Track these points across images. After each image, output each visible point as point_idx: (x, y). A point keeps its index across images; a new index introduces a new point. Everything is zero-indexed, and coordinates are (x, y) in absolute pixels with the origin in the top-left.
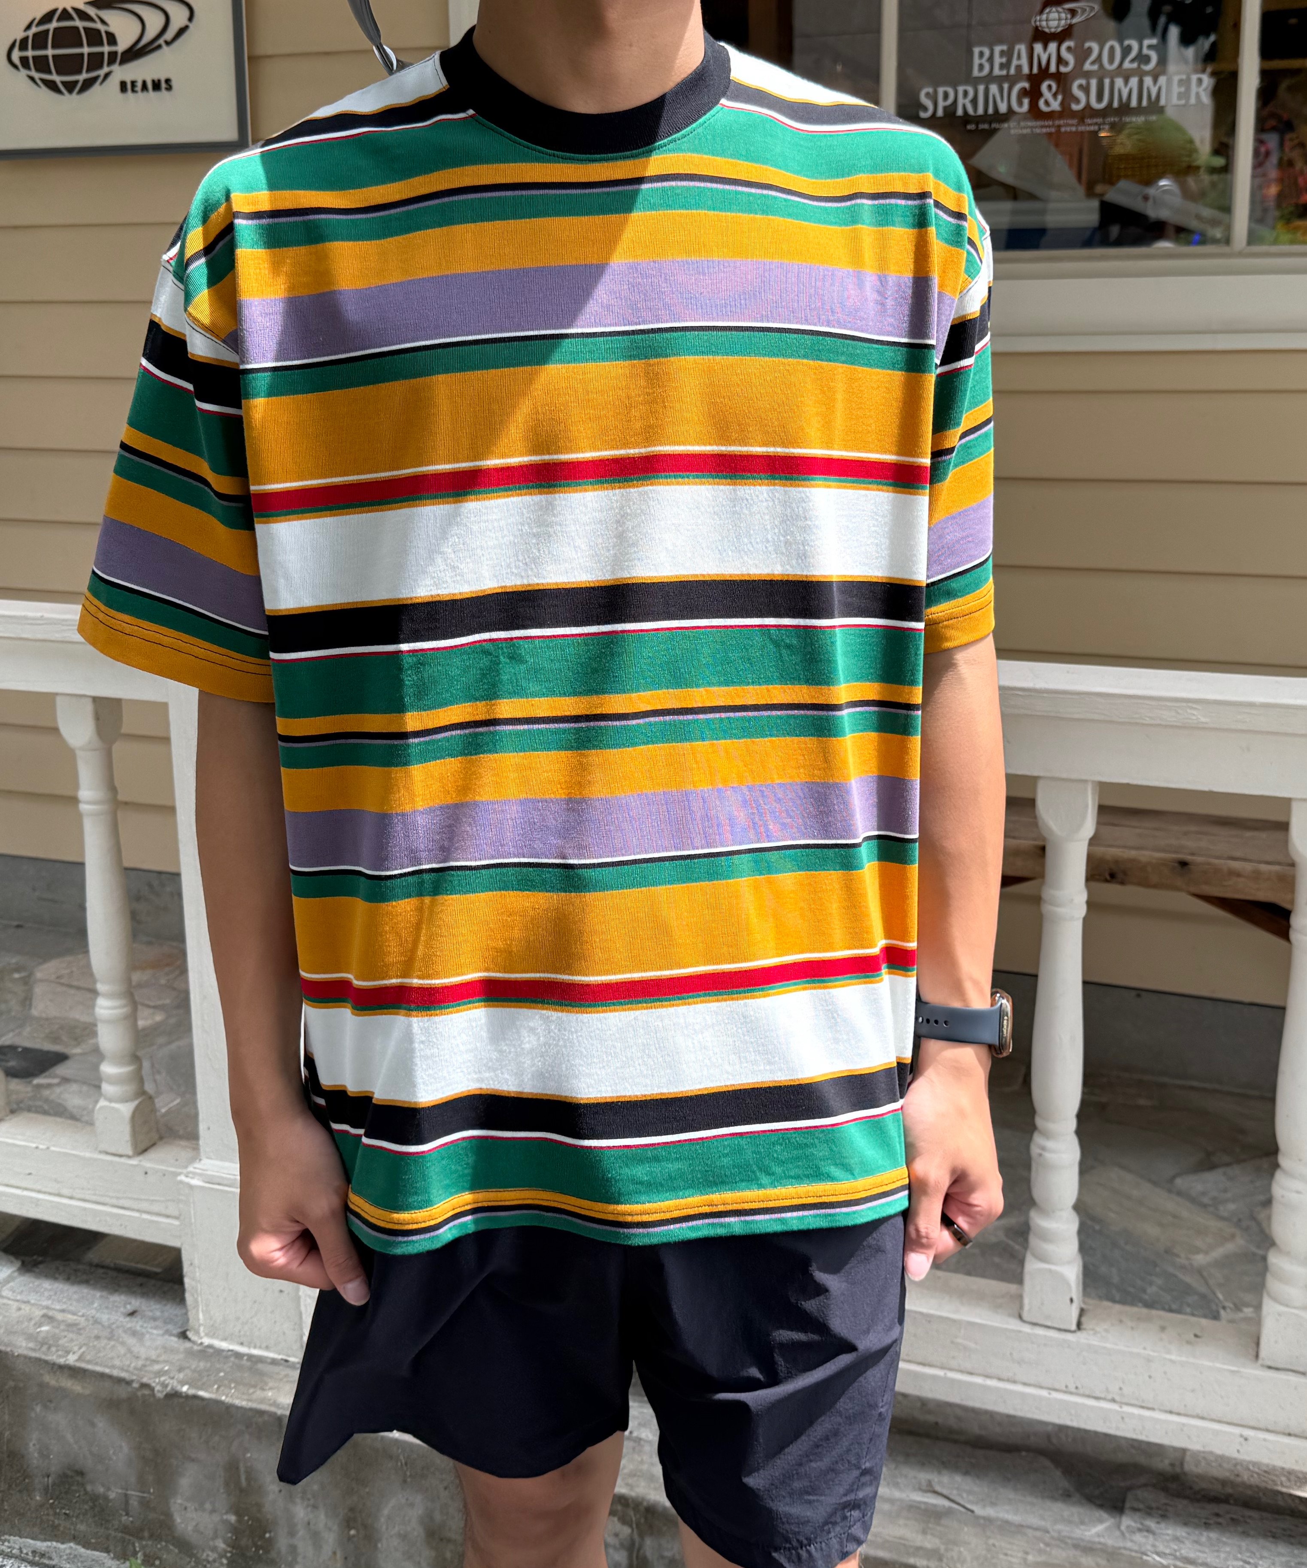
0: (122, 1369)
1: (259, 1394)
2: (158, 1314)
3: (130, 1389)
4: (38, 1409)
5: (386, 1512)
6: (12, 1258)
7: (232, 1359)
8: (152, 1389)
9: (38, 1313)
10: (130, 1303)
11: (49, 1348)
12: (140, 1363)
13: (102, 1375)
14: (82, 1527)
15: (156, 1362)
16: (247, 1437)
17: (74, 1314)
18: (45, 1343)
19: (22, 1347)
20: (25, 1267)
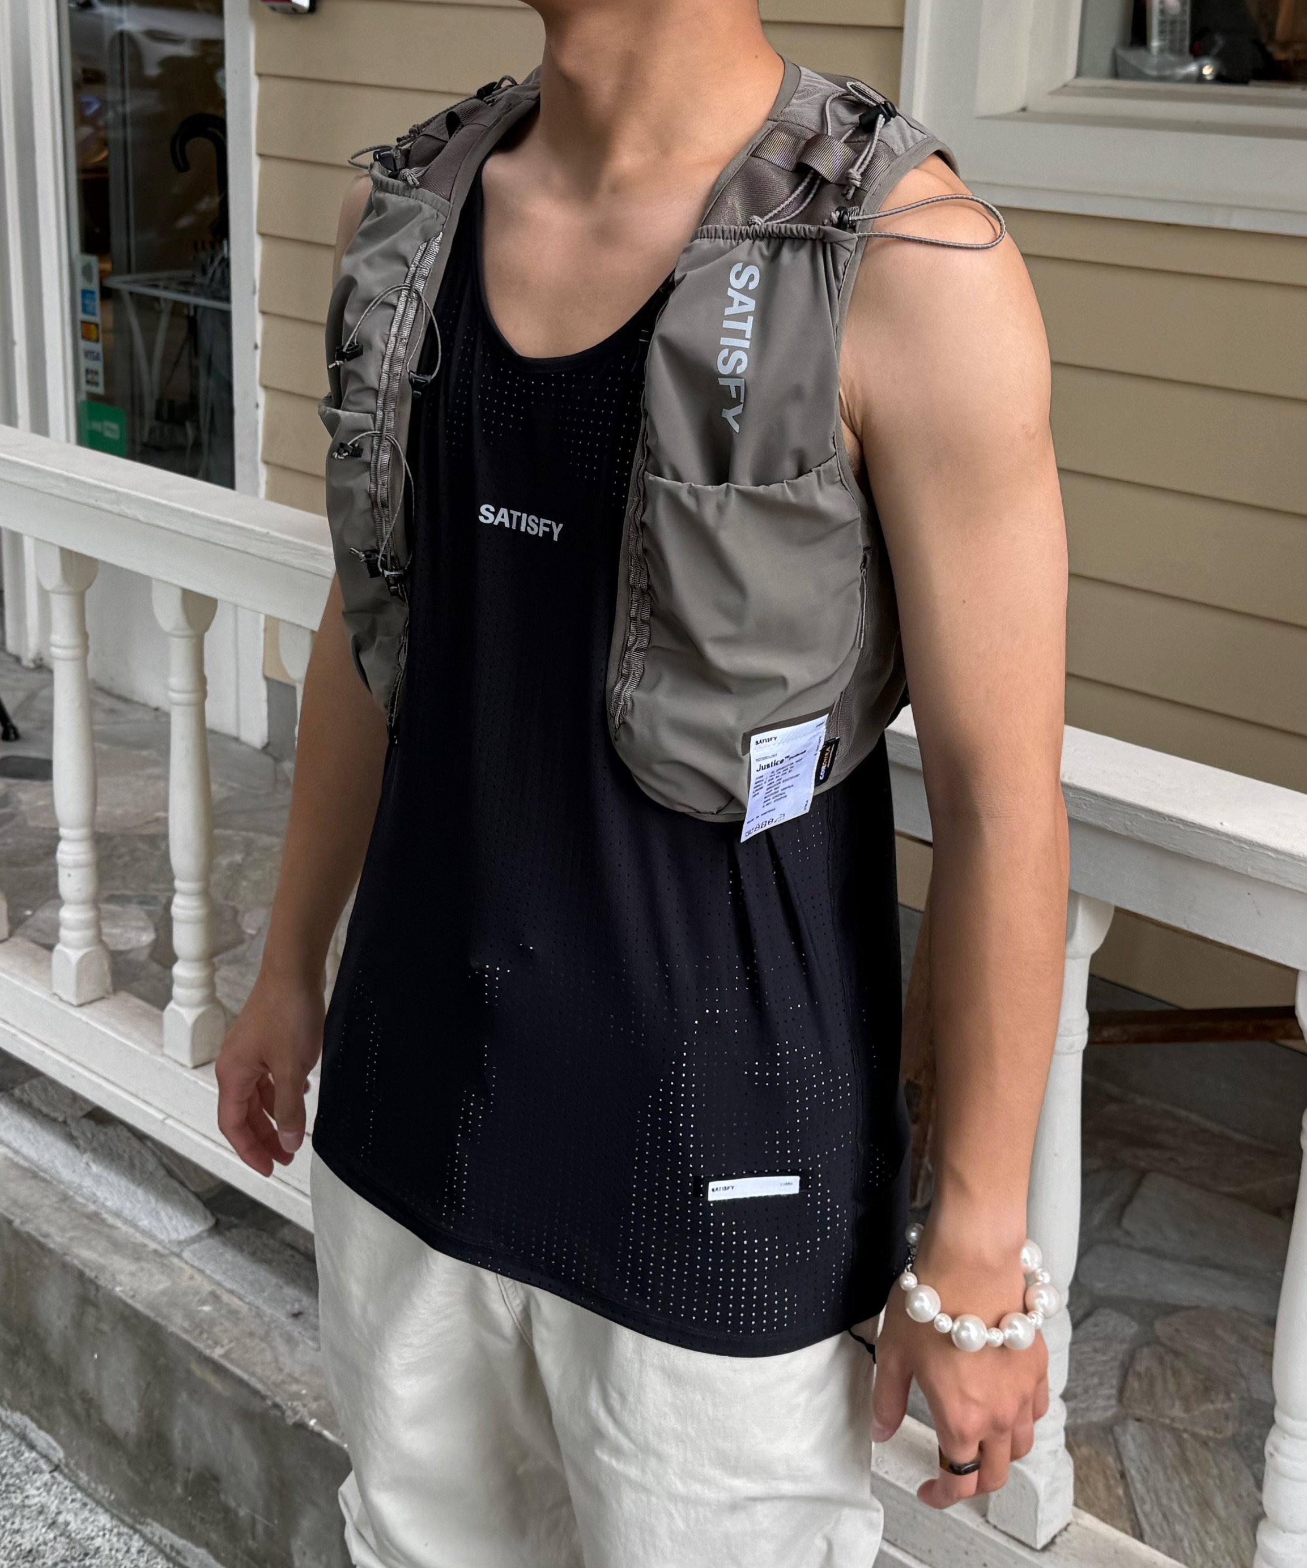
0: (261, 1380)
3: (263, 1405)
4: (184, 1396)
6: (209, 1215)
9: (208, 1287)
10: (300, 1301)
11: (201, 1333)
12: (280, 1378)
13: (240, 1381)
14: (214, 1537)
17: (241, 1299)
18: (201, 1327)
19: (177, 1324)
20: (217, 1229)
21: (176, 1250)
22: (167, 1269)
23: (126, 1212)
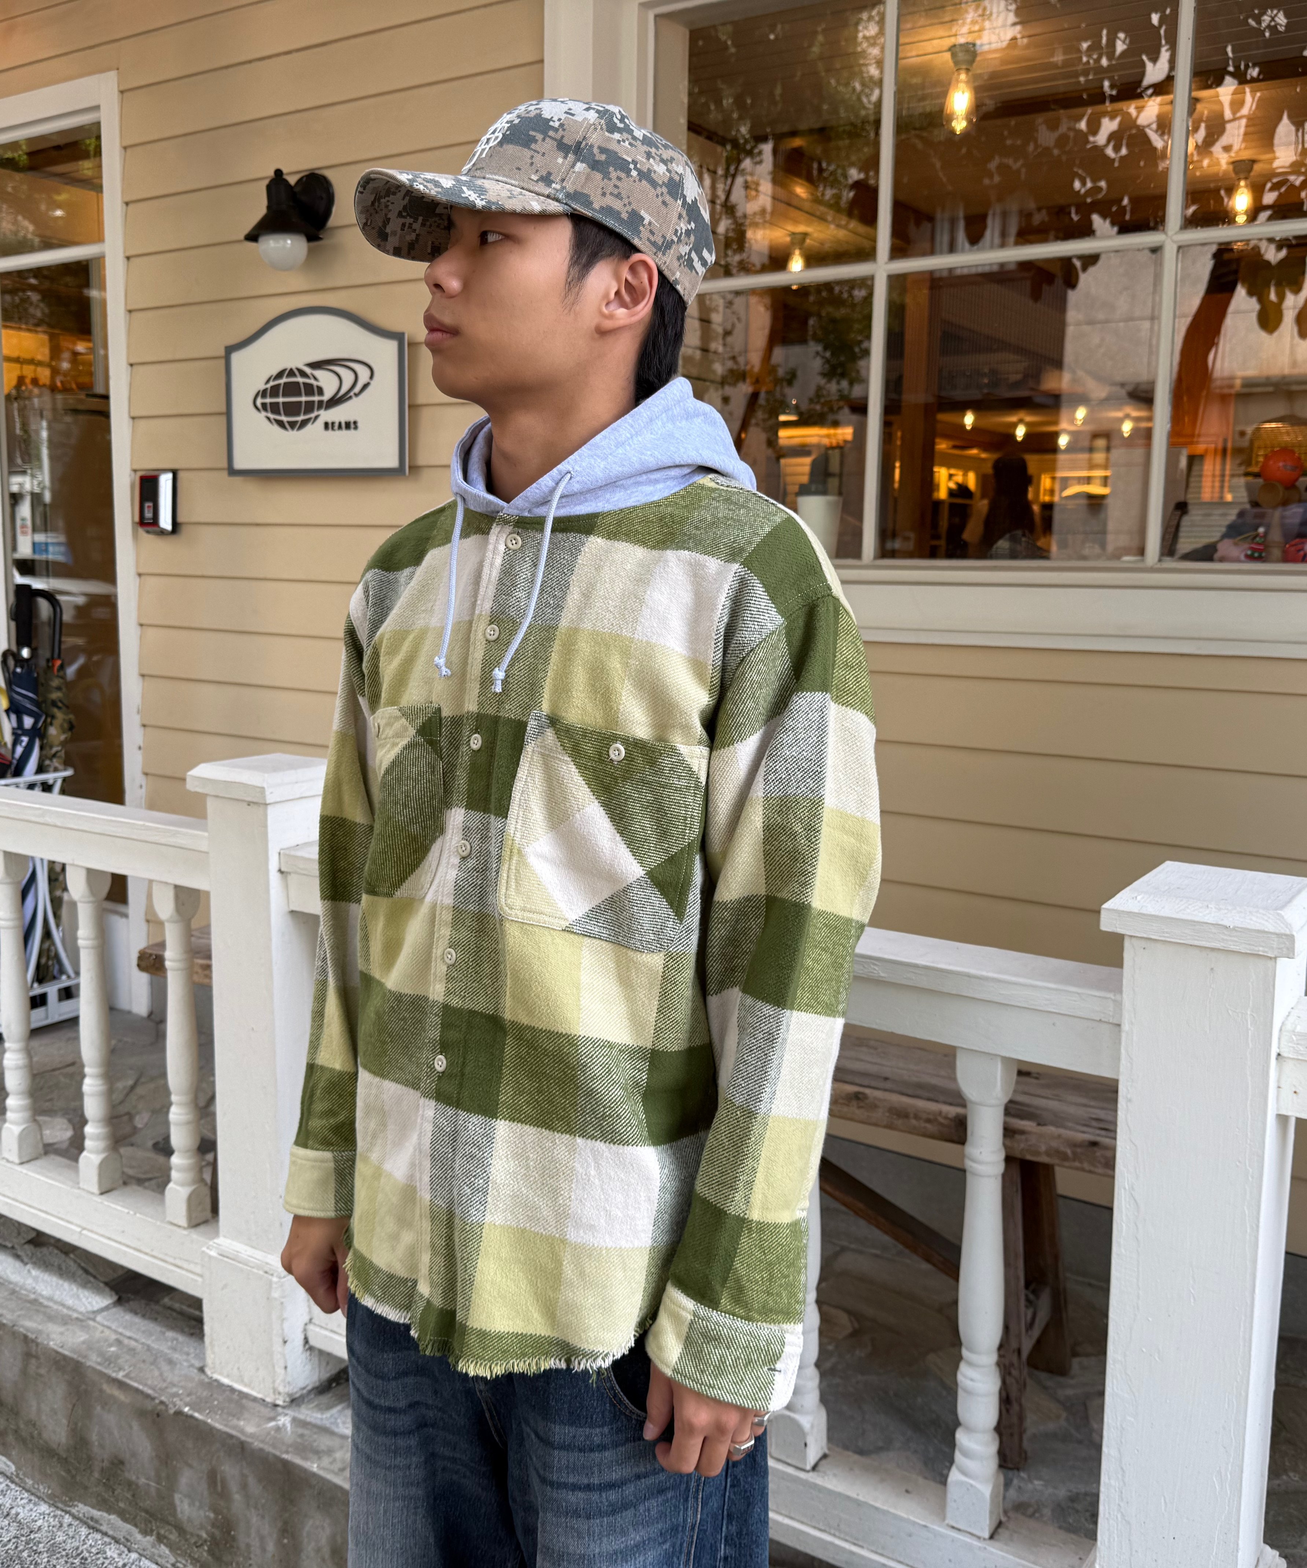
0: (151, 1388)
1: (235, 1422)
2: (192, 1350)
3: (153, 1404)
4: (99, 1408)
5: (307, 1529)
6: (112, 1292)
7: (228, 1393)
8: (167, 1406)
9: (114, 1337)
10: (177, 1339)
11: (110, 1364)
12: (165, 1385)
13: (137, 1390)
14: (121, 1505)
15: (174, 1385)
16: (222, 1454)
17: (136, 1340)
18: (109, 1360)
19: (93, 1361)
20: (120, 1301)
21: (92, 1316)
22: (85, 1328)
23: (56, 1298)
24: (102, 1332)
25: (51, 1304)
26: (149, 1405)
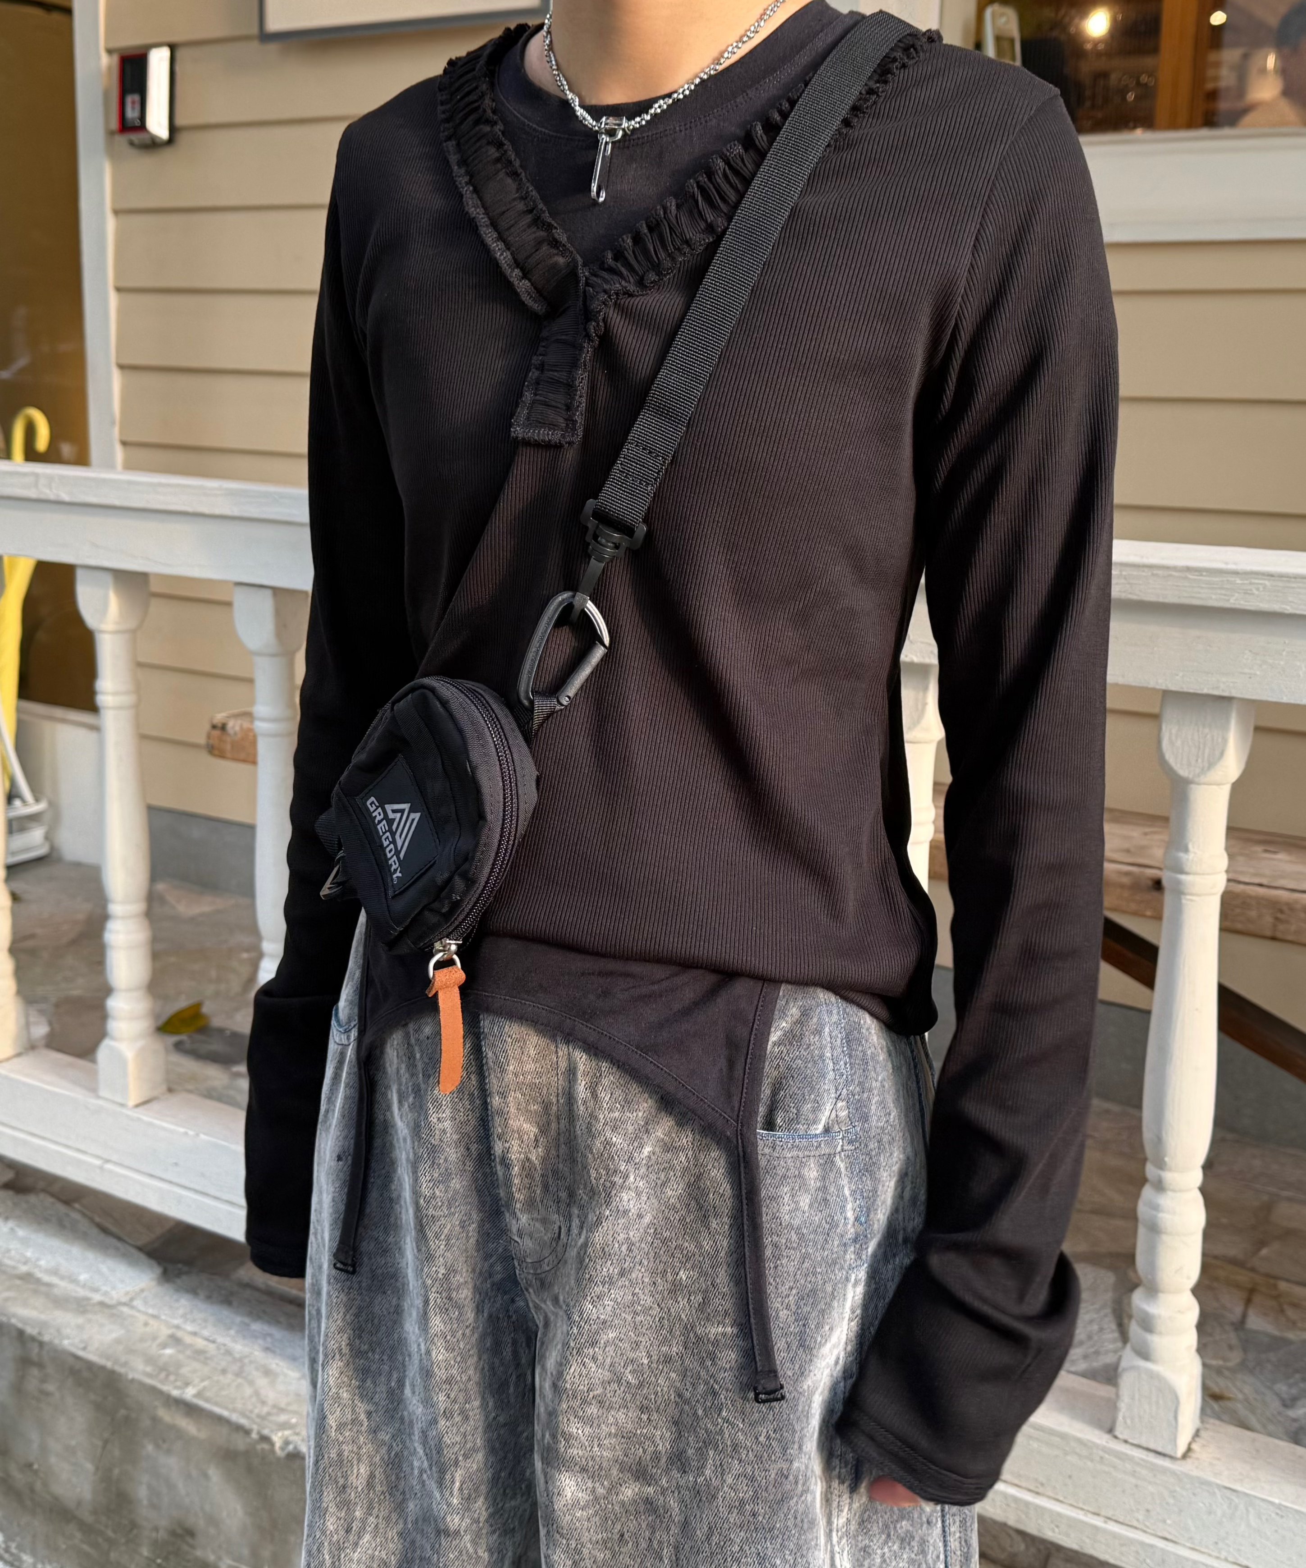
0: (243, 1414)
3: (248, 1440)
4: (150, 1448)
6: (153, 1263)
8: (272, 1444)
9: (165, 1332)
11: (167, 1376)
12: (265, 1410)
13: (220, 1420)
18: (166, 1370)
19: (138, 1371)
20: (167, 1277)
21: (125, 1300)
22: (118, 1318)
23: (63, 1270)
24: (146, 1324)
25: (54, 1280)
26: (240, 1443)
